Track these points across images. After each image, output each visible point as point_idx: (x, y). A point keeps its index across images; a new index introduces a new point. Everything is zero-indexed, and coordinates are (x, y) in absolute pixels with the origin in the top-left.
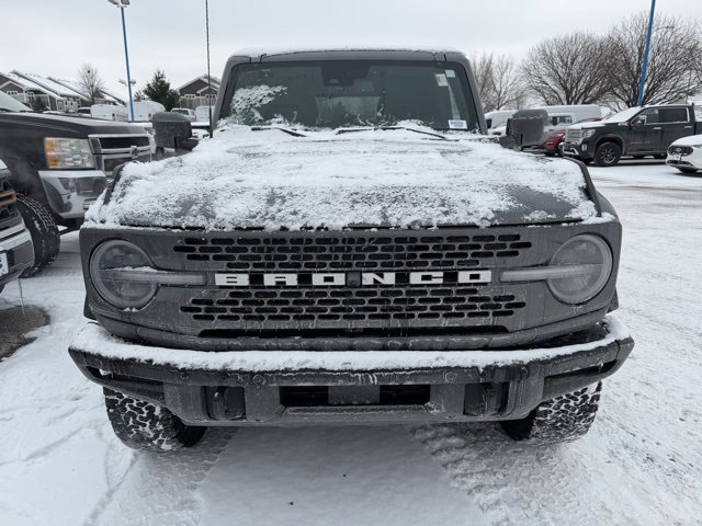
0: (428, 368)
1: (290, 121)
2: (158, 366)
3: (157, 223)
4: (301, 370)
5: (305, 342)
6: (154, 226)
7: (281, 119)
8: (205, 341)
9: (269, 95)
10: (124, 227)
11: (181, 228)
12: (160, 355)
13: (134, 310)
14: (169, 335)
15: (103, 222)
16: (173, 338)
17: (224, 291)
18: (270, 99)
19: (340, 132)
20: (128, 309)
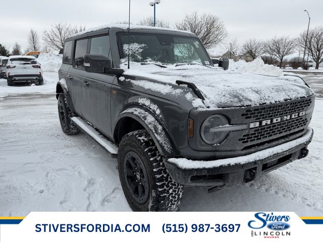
0: (297, 146)
1: (154, 60)
2: (233, 166)
3: (235, 105)
4: (274, 155)
5: (269, 145)
6: (234, 107)
7: (151, 60)
8: (244, 152)
9: (140, 48)
10: (219, 109)
11: (244, 106)
12: (232, 161)
13: (218, 144)
14: (231, 152)
15: (208, 107)
16: (232, 153)
17: (252, 130)
18: (142, 50)
19: (177, 65)
20: (216, 145)
